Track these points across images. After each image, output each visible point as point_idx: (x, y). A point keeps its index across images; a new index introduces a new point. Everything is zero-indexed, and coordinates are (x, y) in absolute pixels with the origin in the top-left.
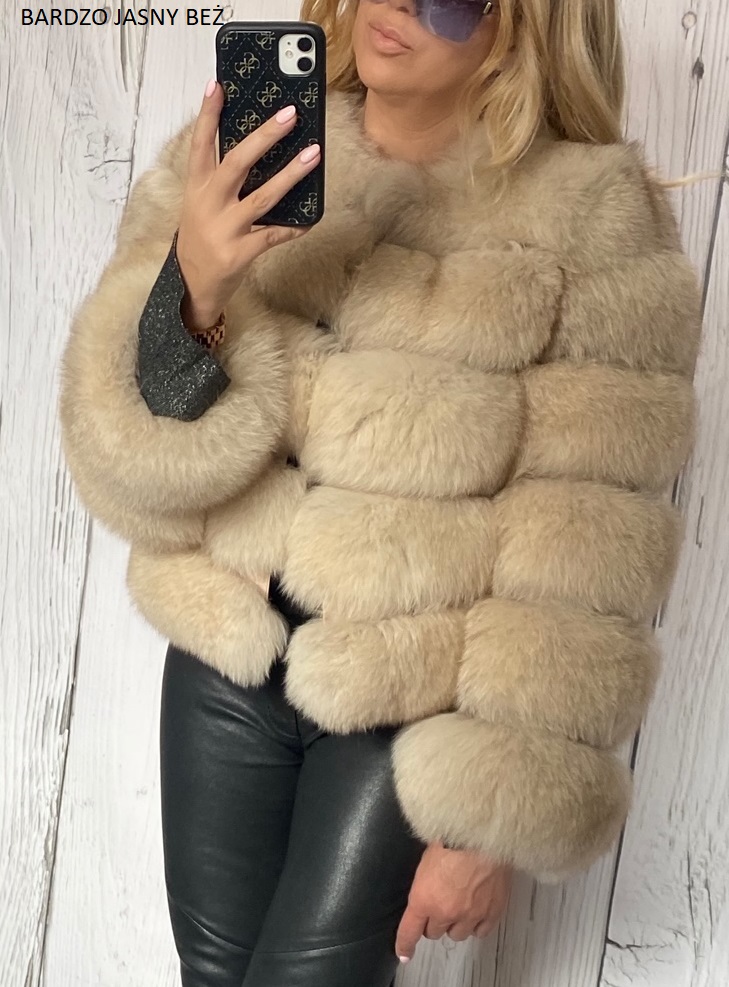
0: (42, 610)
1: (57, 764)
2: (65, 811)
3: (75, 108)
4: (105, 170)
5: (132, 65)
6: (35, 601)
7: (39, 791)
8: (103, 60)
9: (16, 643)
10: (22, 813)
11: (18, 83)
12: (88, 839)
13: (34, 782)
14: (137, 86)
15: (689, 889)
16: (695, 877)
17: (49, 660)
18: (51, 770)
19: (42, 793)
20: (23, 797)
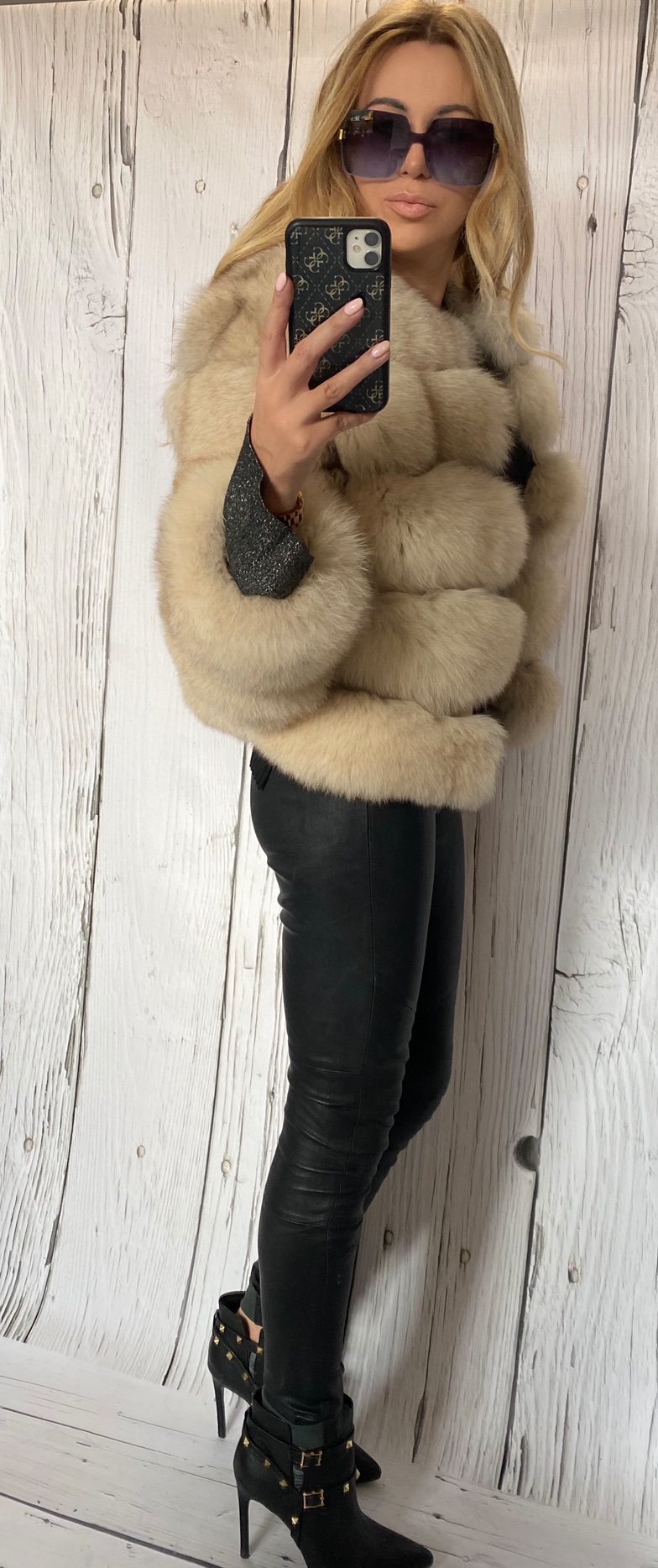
0: (70, 710)
1: (90, 846)
2: (98, 887)
3: (76, 272)
4: (104, 325)
5: (121, 233)
6: (64, 703)
7: (75, 871)
8: (97, 230)
9: (50, 743)
10: (61, 891)
11: (26, 252)
12: (118, 910)
13: (70, 862)
14: (127, 252)
15: (621, 923)
16: (625, 913)
17: (79, 755)
18: (85, 852)
19: (78, 873)
20: (61, 878)
